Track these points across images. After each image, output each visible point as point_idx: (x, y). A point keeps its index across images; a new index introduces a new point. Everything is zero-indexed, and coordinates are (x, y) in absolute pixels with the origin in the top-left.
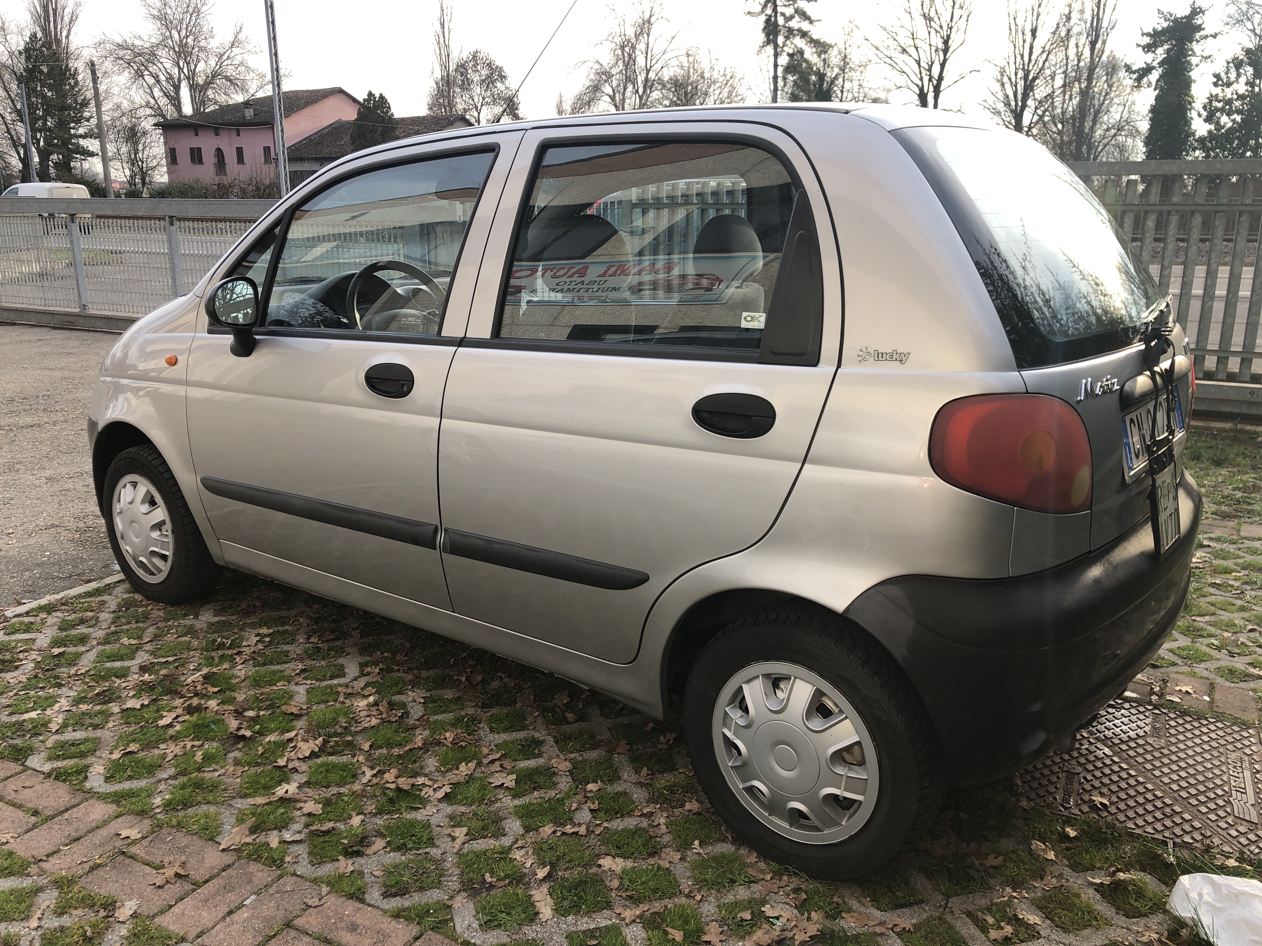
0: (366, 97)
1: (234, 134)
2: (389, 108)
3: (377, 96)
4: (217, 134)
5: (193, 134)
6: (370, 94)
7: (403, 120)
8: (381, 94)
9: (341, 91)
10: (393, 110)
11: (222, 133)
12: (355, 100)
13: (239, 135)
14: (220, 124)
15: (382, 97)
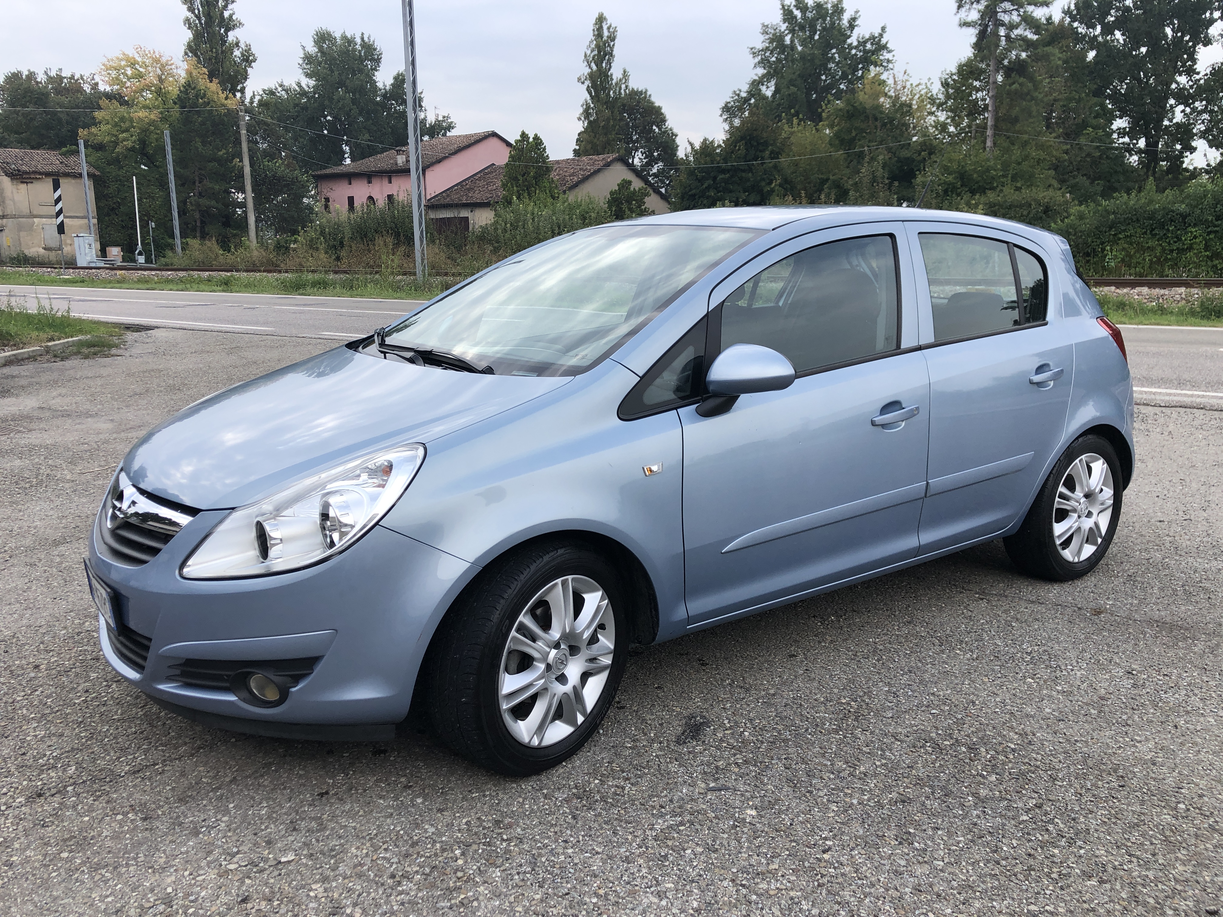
0: (519, 138)
1: (385, 181)
2: (544, 149)
3: (531, 136)
4: (370, 182)
5: (347, 182)
6: (524, 135)
7: (558, 162)
8: (536, 135)
9: (494, 135)
10: (548, 151)
11: (374, 180)
12: (508, 144)
13: (390, 182)
14: (372, 172)
15: (536, 138)
